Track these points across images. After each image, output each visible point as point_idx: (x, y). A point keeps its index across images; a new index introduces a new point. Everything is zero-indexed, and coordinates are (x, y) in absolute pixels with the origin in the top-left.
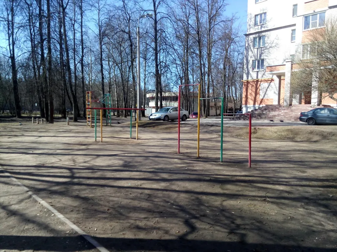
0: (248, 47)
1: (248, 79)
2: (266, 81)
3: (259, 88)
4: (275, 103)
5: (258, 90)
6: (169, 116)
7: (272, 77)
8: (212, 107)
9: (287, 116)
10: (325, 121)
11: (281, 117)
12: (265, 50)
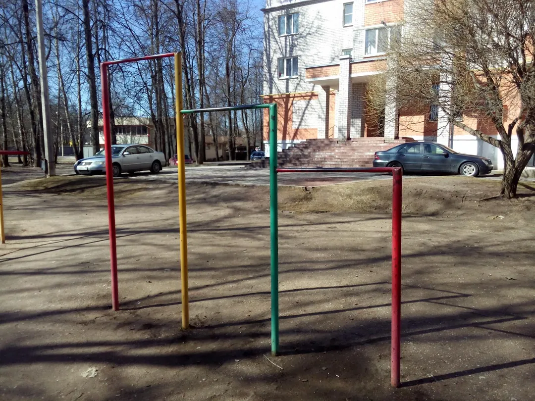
0: (268, 32)
1: (271, 92)
2: (302, 97)
3: (291, 109)
4: (321, 136)
5: (290, 113)
6: (121, 164)
7: (313, 90)
8: (209, 144)
9: (345, 159)
10: (421, 167)
11: (336, 160)
12: (299, 40)
